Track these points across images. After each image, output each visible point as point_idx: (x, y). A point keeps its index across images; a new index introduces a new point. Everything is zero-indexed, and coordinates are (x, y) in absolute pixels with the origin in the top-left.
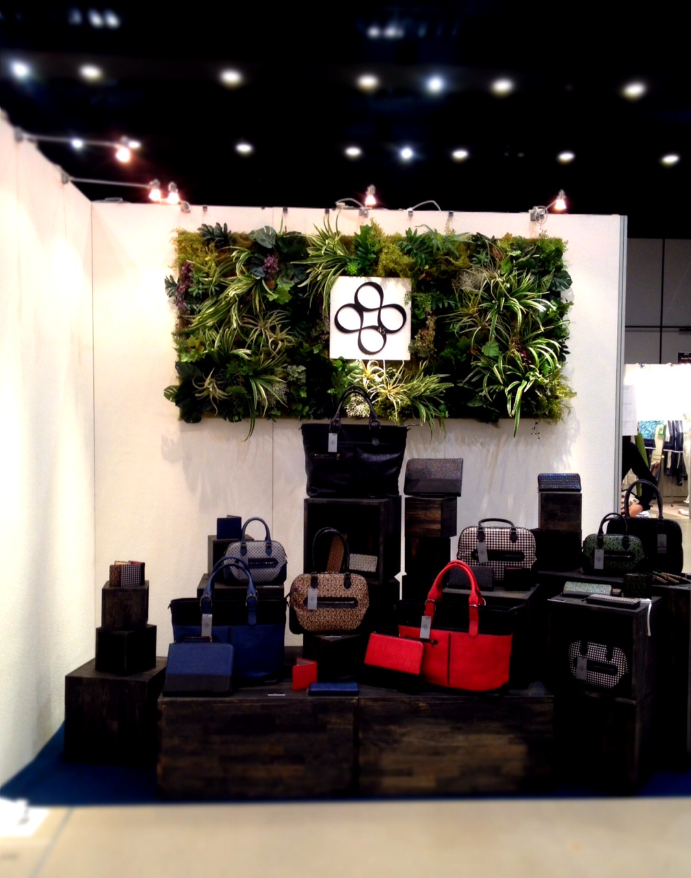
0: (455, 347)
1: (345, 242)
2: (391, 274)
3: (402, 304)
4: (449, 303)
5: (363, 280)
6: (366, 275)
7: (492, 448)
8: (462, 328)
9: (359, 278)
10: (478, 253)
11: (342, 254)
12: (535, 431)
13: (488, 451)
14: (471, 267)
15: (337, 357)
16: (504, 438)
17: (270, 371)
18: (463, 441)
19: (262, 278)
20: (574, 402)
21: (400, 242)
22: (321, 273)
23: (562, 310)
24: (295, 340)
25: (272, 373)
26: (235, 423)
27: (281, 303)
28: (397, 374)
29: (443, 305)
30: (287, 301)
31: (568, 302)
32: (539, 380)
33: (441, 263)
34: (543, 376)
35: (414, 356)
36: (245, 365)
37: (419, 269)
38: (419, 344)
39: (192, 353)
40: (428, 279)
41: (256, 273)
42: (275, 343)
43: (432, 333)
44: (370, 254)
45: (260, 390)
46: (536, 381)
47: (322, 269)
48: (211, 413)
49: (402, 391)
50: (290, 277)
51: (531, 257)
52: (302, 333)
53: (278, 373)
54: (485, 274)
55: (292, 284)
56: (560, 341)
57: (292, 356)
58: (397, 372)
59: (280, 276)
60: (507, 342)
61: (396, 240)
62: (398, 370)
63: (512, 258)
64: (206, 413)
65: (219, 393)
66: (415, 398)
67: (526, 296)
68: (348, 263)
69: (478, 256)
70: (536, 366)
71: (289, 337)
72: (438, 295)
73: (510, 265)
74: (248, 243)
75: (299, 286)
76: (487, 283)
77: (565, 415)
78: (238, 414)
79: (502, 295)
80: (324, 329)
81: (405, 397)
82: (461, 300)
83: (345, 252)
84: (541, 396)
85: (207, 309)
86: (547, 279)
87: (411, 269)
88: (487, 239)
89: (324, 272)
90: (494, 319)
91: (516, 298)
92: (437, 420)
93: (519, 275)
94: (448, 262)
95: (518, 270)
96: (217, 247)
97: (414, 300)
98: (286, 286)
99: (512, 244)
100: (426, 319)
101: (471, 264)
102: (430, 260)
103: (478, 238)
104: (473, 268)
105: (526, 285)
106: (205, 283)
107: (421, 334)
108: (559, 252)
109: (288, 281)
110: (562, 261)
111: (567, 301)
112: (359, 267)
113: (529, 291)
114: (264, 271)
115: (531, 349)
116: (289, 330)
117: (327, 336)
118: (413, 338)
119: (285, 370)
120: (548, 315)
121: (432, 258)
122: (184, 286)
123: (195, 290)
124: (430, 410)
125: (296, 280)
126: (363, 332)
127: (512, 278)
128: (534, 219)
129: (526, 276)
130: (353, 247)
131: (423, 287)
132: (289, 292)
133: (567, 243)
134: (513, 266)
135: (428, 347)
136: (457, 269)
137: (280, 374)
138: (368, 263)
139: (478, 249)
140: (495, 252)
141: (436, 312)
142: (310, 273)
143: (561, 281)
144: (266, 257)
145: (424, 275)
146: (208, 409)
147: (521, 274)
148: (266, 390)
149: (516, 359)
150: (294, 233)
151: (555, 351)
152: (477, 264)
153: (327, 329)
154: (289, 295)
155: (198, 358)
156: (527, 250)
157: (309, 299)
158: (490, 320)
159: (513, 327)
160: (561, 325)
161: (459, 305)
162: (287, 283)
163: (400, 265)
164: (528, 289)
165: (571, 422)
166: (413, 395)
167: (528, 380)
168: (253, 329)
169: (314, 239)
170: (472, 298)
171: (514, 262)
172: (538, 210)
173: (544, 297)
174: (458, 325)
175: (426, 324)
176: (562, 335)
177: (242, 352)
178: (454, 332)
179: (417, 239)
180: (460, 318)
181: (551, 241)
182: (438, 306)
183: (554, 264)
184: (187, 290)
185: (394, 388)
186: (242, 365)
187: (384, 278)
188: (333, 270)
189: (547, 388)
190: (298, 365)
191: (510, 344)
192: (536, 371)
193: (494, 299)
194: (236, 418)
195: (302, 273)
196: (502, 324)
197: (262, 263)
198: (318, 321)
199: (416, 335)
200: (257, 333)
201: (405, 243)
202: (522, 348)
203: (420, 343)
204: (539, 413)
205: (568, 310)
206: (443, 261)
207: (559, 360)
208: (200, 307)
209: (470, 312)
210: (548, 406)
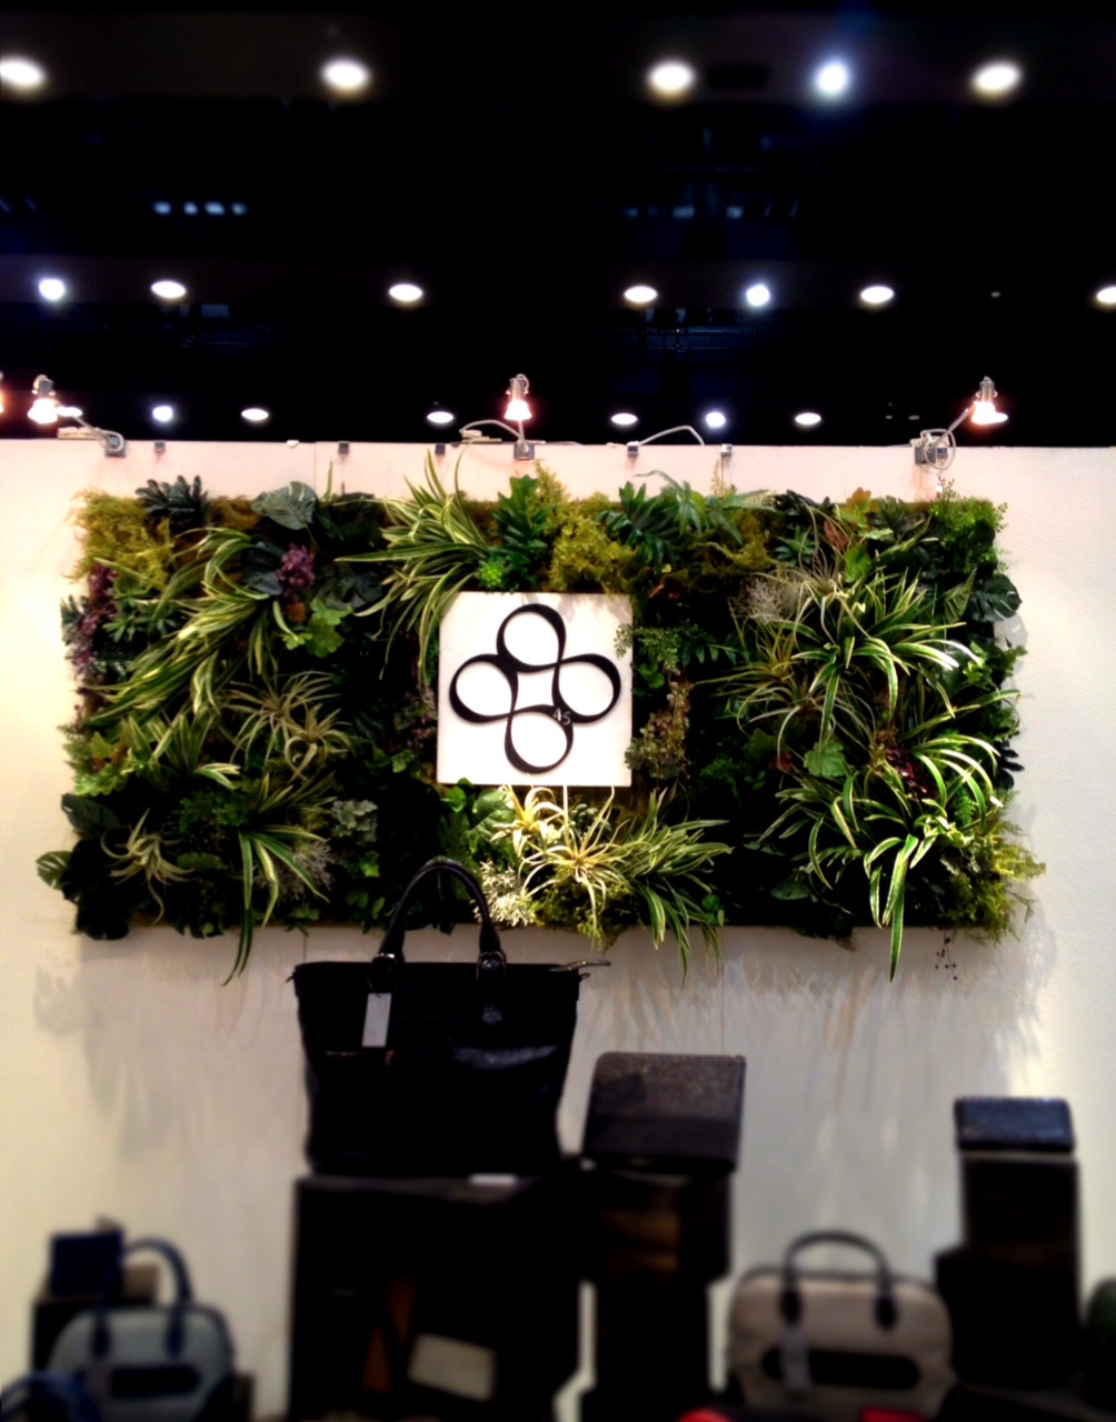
0: (737, 754)
1: (475, 514)
2: (581, 584)
3: (609, 654)
4: (722, 653)
5: (518, 599)
6: (526, 588)
7: (840, 997)
8: (753, 710)
9: (507, 595)
10: (791, 535)
11: (467, 542)
12: (945, 961)
13: (830, 1005)
14: (773, 567)
15: (455, 780)
16: (869, 973)
17: (288, 813)
18: (766, 980)
19: (272, 599)
20: (1037, 886)
21: (604, 513)
22: (413, 583)
23: (1000, 665)
24: (352, 741)
25: (297, 819)
26: (207, 941)
27: (319, 654)
28: (599, 819)
29: (708, 655)
30: (332, 650)
31: (1014, 647)
32: (949, 835)
33: (701, 559)
34: (959, 825)
35: (640, 778)
36: (229, 803)
37: (650, 573)
38: (651, 747)
39: (103, 773)
40: (671, 595)
41: (259, 587)
42: (301, 747)
43: (680, 720)
44: (532, 539)
45: (264, 862)
46: (940, 838)
47: (417, 574)
48: (149, 916)
49: (611, 860)
50: (344, 594)
51: (919, 544)
52: (374, 723)
53: (309, 817)
54: (808, 583)
55: (349, 609)
56: (998, 739)
57: (347, 776)
58: (597, 814)
59: (321, 592)
60: (867, 742)
61: (595, 508)
62: (600, 809)
63: (872, 545)
64: (136, 915)
65: (165, 869)
66: (640, 878)
67: (909, 632)
68: (482, 563)
69: (788, 541)
70: (939, 801)
71: (336, 733)
72: (695, 633)
73: (866, 561)
74: (249, 520)
75: (360, 614)
76: (813, 604)
77: (1017, 920)
78: (213, 919)
79: (848, 631)
80: (422, 712)
81: (617, 877)
82: (751, 646)
83: (476, 539)
84: (955, 872)
85: (146, 667)
86: (959, 594)
87: (629, 572)
88: (810, 503)
89: (423, 580)
90: (832, 688)
91: (884, 638)
92: (698, 931)
93: (889, 584)
94: (718, 558)
95: (886, 572)
96: (174, 530)
97: (637, 643)
98: (330, 615)
99: (871, 516)
100: (666, 689)
101: (774, 561)
102: (676, 553)
103: (789, 501)
104: (778, 571)
105: (907, 607)
106: (143, 611)
107: (655, 724)
108: (985, 530)
109: (338, 603)
110: (992, 552)
111: (1009, 645)
112: (508, 570)
113: (915, 621)
114: (280, 581)
115: (925, 759)
116: (339, 717)
117: (428, 731)
118: (636, 733)
119: (328, 812)
120: (964, 678)
121: (680, 548)
122: (96, 618)
123: (118, 627)
124: (677, 908)
125: (358, 602)
126: (516, 721)
127: (872, 593)
128: (925, 459)
129: (908, 585)
130: (494, 525)
131: (658, 616)
132: (338, 628)
133: (1003, 508)
134: (875, 565)
135: (673, 756)
136: (738, 571)
137: (313, 822)
138: (526, 560)
139: (790, 526)
140: (831, 533)
141: (690, 672)
142: (391, 585)
143: (995, 598)
144: (287, 549)
145: (661, 587)
146: (142, 906)
147: (896, 581)
148: (277, 862)
149: (890, 783)
150: (358, 495)
151: (987, 764)
152: (788, 560)
153: (431, 715)
154: (337, 635)
155: (118, 785)
156: (908, 527)
157: (386, 643)
158: (820, 690)
159: (883, 707)
160: (999, 702)
161: (746, 655)
162: (334, 608)
163: (601, 563)
164: (914, 617)
165: (1032, 935)
166: (638, 870)
167: (920, 835)
168: (248, 715)
169: (401, 508)
170: (777, 638)
171: (877, 554)
172: (928, 438)
173: (952, 634)
174: (744, 703)
175: (668, 702)
176: (1002, 725)
177: (219, 771)
178: (735, 719)
179: (646, 506)
180: (750, 685)
181: (965, 507)
182: (694, 659)
183: (974, 559)
184: (99, 626)
185: (590, 854)
186: (219, 801)
187: (567, 596)
188: (443, 577)
189: (969, 854)
190: (359, 799)
191: (872, 747)
192: (940, 814)
193: (827, 640)
194: (208, 928)
195: (373, 586)
196: (852, 700)
197: (275, 564)
198: (408, 695)
199: (643, 726)
200: (258, 726)
201: (614, 515)
202: (903, 757)
203: (654, 745)
204: (953, 915)
205: (1014, 665)
206: (707, 555)
207: (996, 785)
208: (131, 666)
209: (773, 671)
210: (975, 898)
